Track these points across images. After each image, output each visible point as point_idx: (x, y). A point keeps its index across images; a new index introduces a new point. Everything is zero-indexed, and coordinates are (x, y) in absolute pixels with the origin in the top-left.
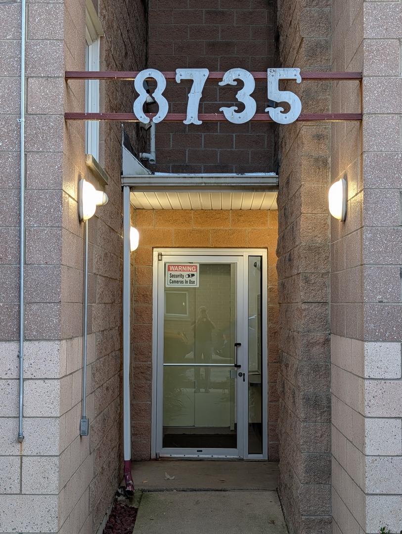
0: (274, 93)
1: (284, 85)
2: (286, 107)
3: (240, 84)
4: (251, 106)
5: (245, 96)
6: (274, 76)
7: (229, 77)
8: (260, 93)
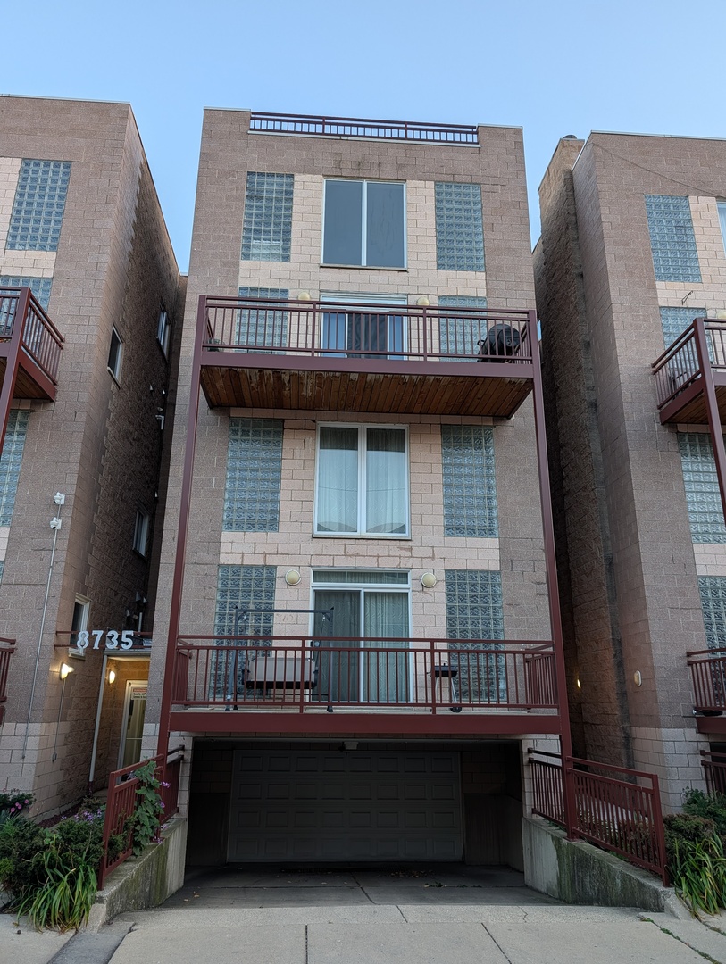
0: (124, 639)
1: (127, 636)
2: (127, 643)
3: (113, 636)
4: (116, 643)
5: (114, 640)
6: (125, 633)
7: (110, 634)
8: (119, 639)
